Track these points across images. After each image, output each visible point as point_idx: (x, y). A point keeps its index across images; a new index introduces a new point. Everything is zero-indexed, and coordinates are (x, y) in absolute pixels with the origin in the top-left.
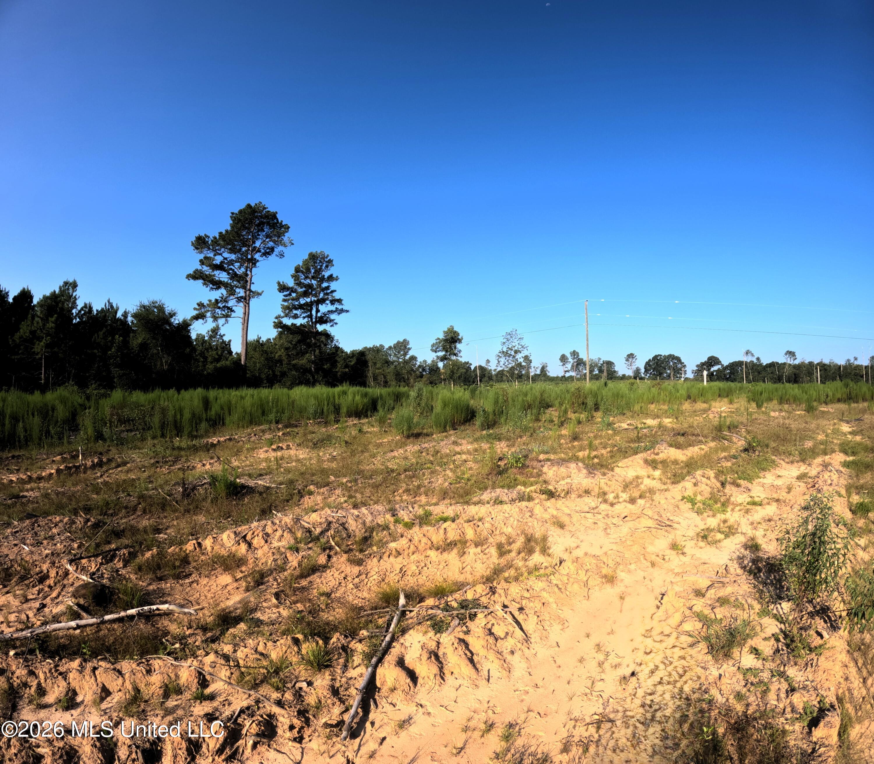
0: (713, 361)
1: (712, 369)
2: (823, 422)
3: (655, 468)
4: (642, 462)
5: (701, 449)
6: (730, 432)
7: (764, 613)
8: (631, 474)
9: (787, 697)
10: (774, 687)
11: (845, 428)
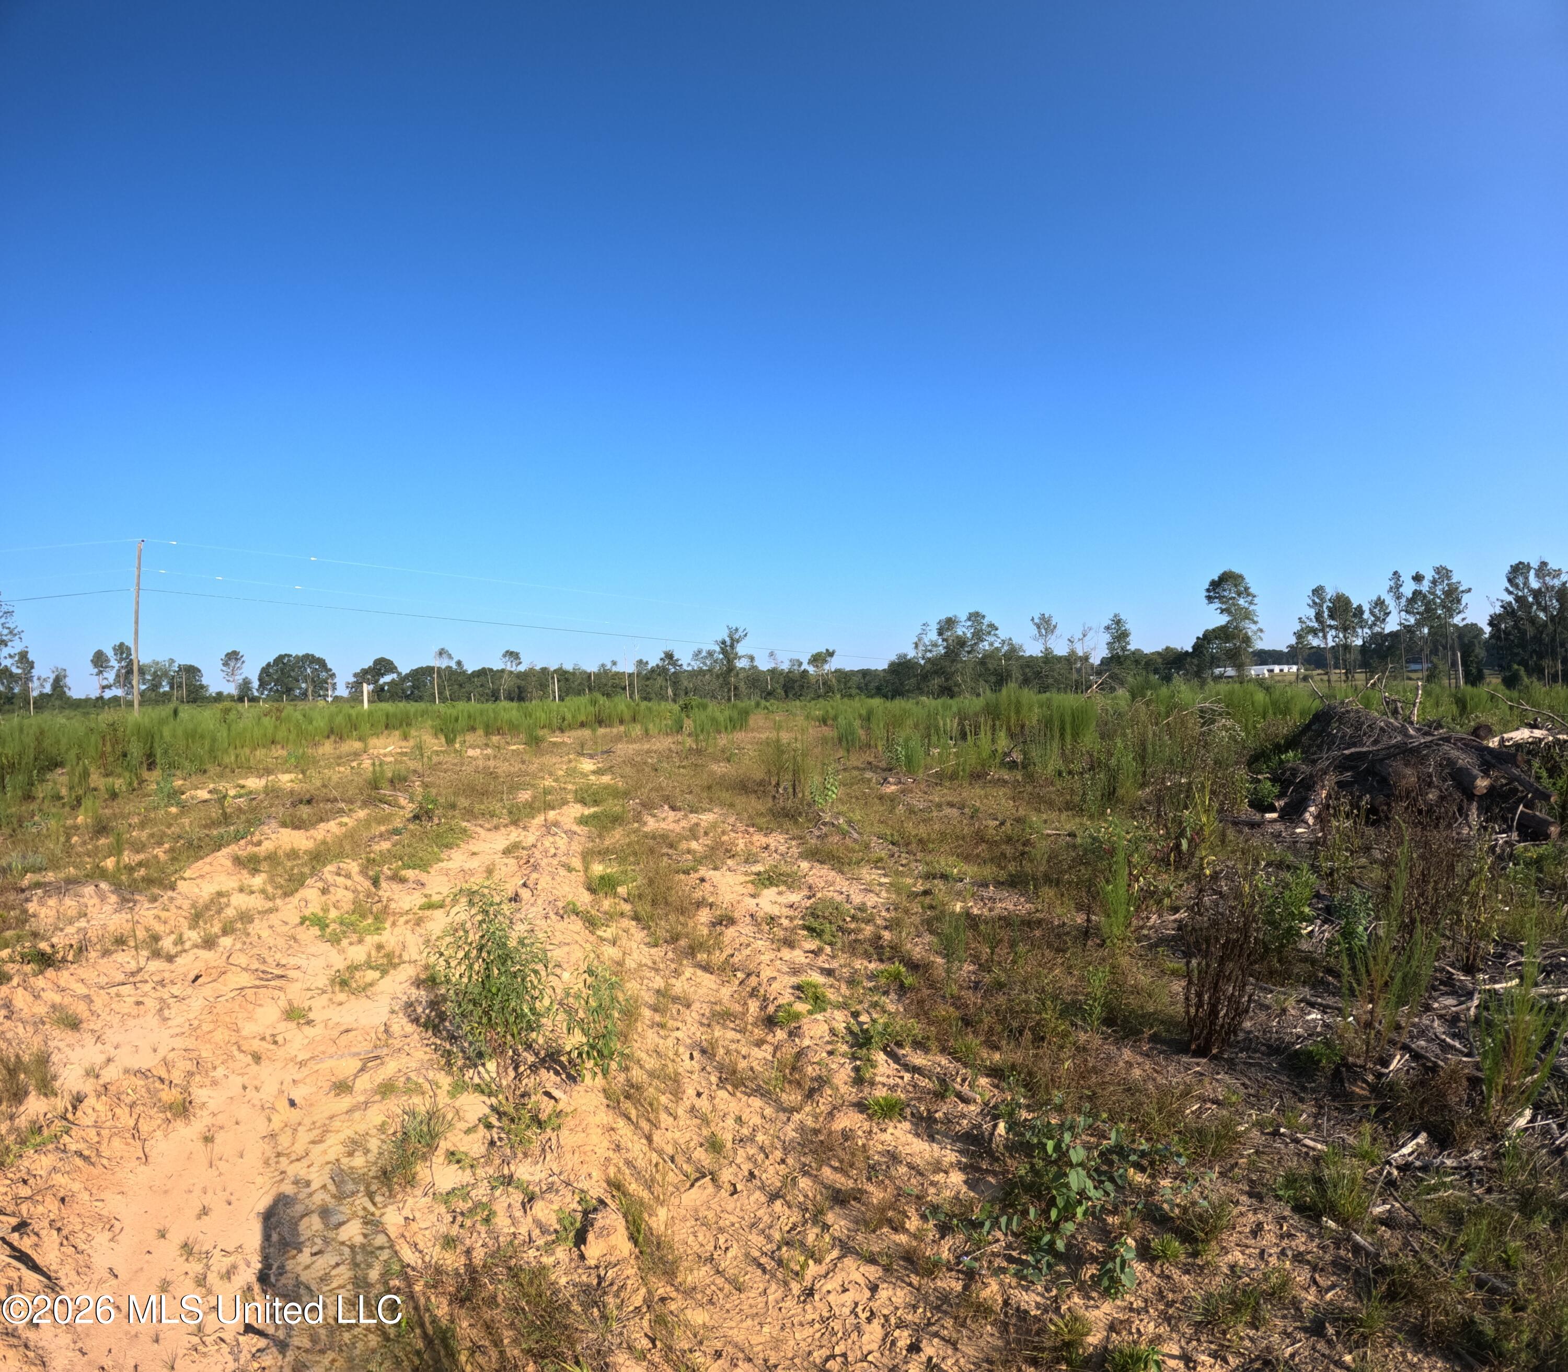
0: (383, 666)
1: (382, 681)
2: (548, 760)
3: (255, 871)
4: (229, 863)
5: (341, 824)
6: (395, 790)
7: (459, 1088)
8: (205, 890)
9: (525, 1212)
10: (500, 1207)
11: (587, 765)
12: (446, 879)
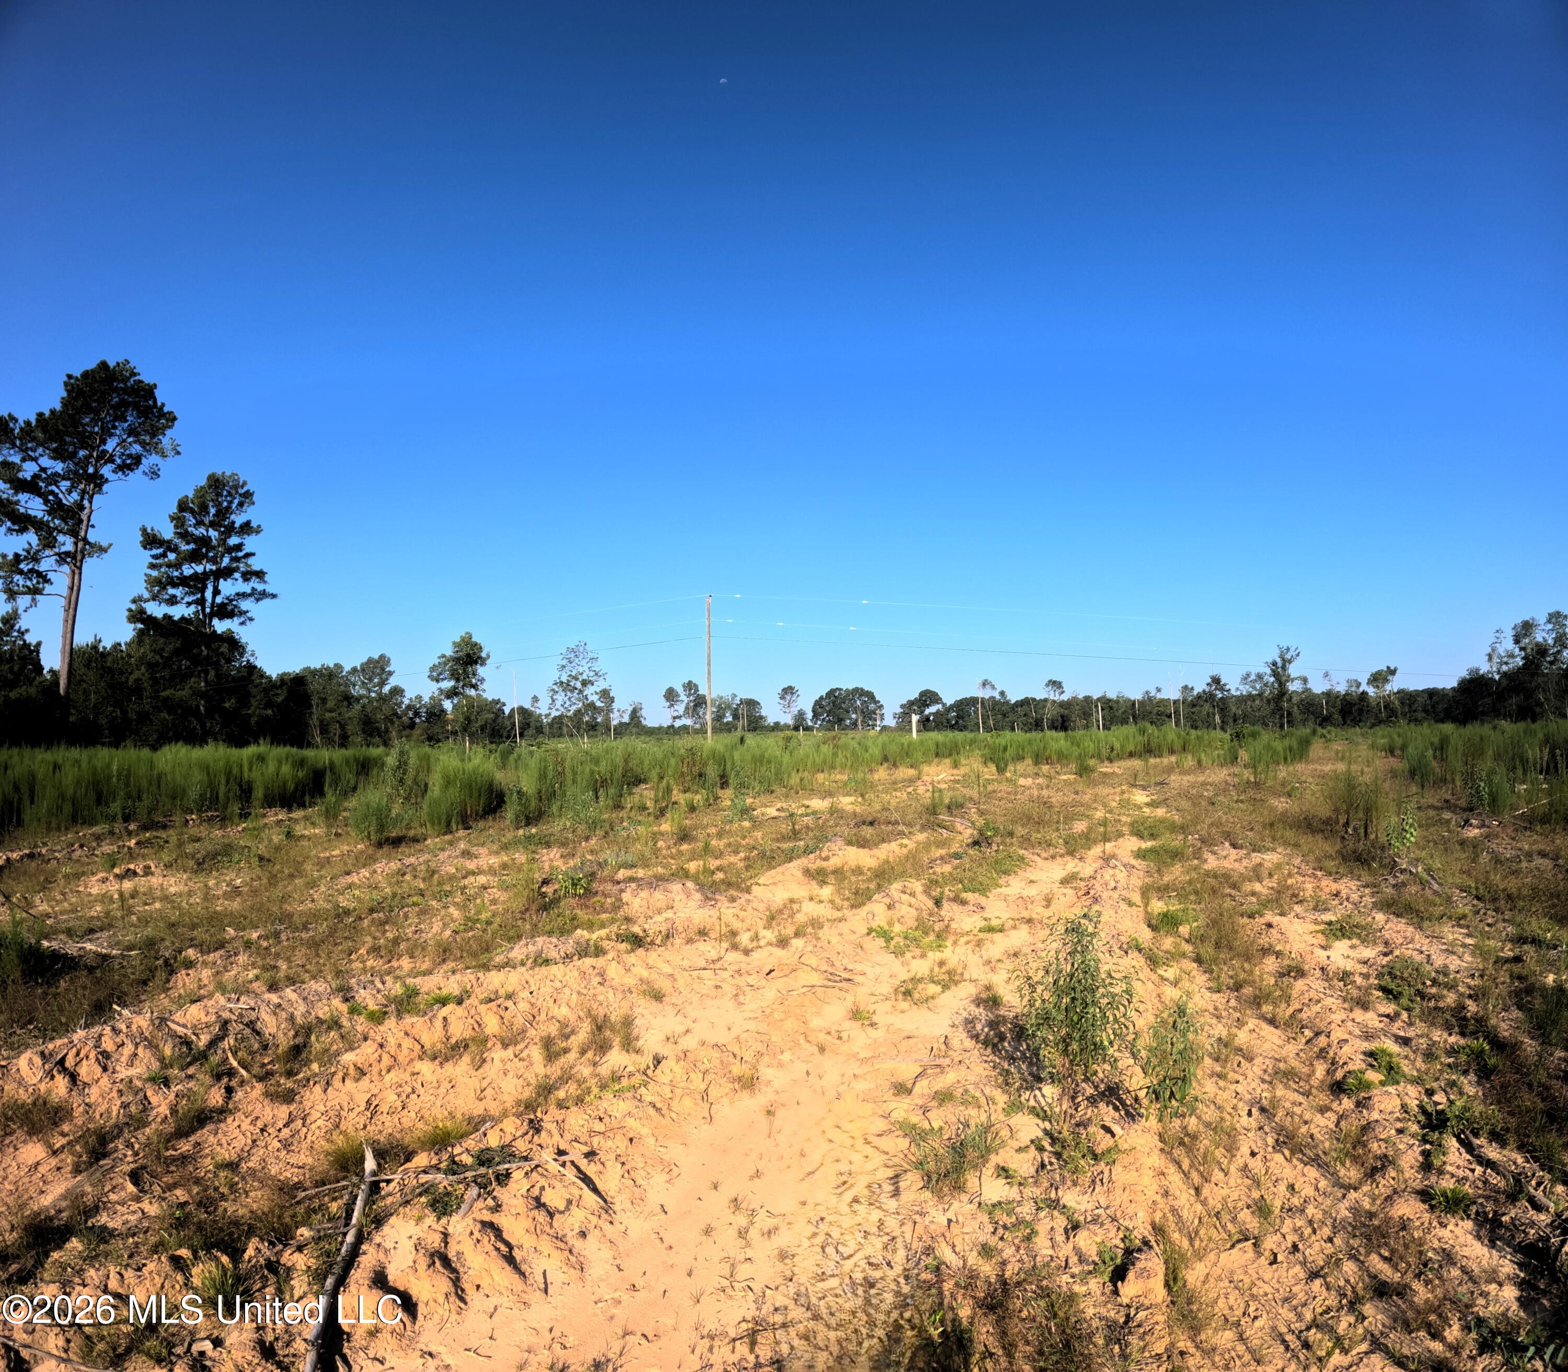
0: (927, 698)
1: (927, 712)
2: (1101, 790)
3: (823, 883)
4: (800, 874)
5: (901, 845)
6: (950, 815)
7: (1015, 1107)
8: (781, 896)
9: (1068, 1238)
10: (1043, 1227)
11: (1141, 797)
12: (1004, 904)
